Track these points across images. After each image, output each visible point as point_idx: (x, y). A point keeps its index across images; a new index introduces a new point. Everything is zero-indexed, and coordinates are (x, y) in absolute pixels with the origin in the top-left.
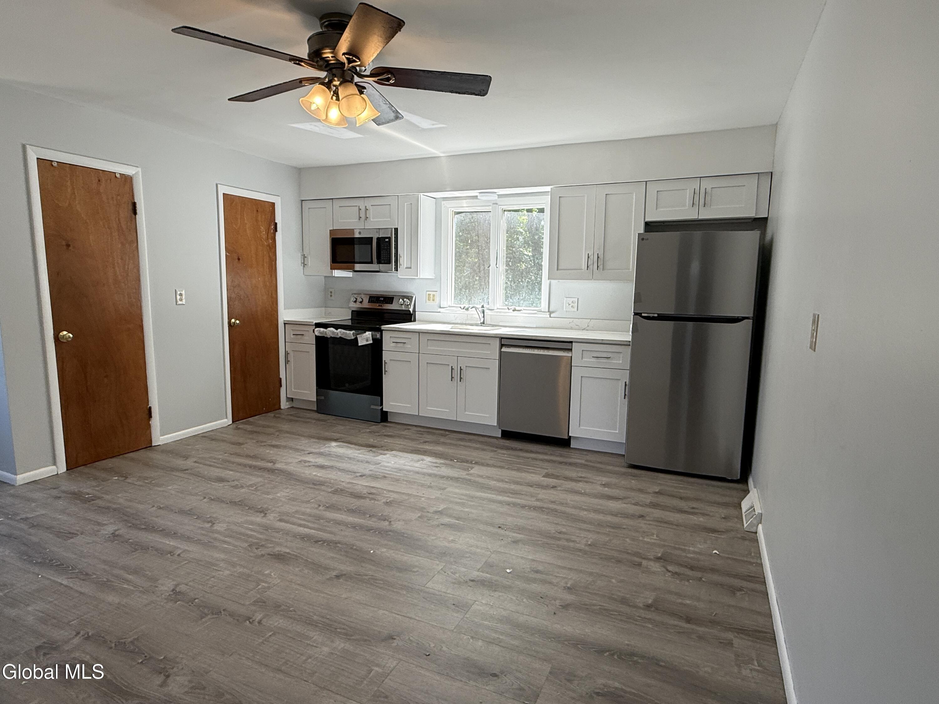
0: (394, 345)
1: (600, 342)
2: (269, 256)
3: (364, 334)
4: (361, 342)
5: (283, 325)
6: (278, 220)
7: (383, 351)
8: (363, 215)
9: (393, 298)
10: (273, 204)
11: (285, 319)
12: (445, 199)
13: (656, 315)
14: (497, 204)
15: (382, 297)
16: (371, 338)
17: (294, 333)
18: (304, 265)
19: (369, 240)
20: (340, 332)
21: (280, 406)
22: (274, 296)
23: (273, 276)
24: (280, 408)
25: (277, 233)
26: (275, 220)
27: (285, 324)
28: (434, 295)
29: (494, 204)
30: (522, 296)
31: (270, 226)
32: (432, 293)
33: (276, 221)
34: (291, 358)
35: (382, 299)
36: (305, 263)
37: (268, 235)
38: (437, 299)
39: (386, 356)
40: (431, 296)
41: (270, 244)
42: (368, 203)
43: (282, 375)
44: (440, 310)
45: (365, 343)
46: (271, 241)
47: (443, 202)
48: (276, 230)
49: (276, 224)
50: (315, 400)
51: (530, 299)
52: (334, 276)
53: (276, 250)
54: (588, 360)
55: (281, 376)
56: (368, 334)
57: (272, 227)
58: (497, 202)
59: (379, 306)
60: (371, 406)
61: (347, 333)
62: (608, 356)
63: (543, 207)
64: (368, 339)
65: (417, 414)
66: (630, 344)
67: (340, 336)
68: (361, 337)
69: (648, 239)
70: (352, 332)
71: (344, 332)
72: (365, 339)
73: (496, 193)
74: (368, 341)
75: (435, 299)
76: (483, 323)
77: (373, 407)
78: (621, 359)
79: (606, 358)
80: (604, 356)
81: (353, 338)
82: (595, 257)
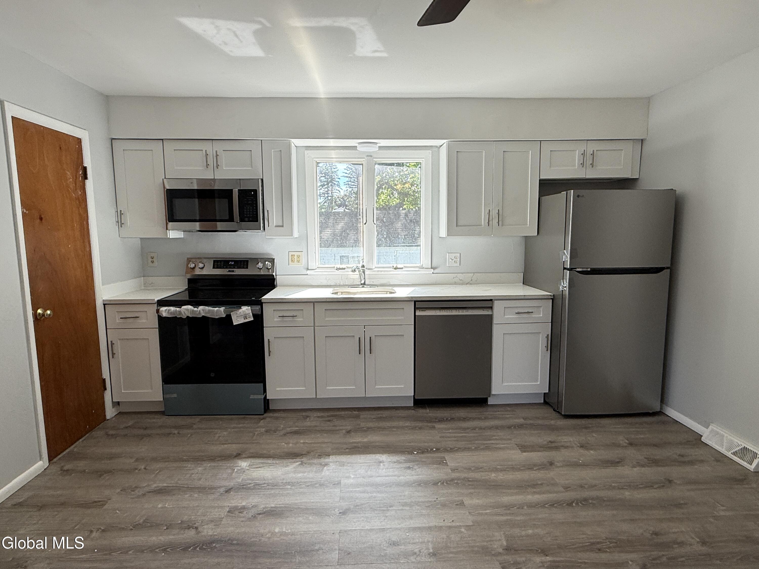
0: (280, 319)
1: (523, 298)
2: (80, 214)
3: (240, 311)
4: (237, 320)
5: (103, 306)
6: (87, 162)
7: (264, 328)
8: (210, 162)
9: (247, 261)
10: (79, 141)
11: (104, 299)
12: (308, 148)
13: (589, 270)
14: (371, 156)
15: (232, 261)
16: (251, 314)
17: (122, 317)
18: (120, 223)
19: (227, 194)
20: (203, 310)
21: (105, 416)
22: (89, 268)
23: (86, 241)
24: (105, 419)
25: (87, 181)
26: (82, 162)
27: (104, 305)
28: (298, 256)
29: (367, 156)
31: (77, 171)
32: (296, 254)
33: (85, 165)
34: (118, 348)
35: (233, 263)
36: (123, 222)
37: (76, 184)
38: (304, 261)
39: (268, 334)
40: (296, 257)
41: (80, 197)
42: (219, 147)
43: (106, 374)
44: (309, 272)
45: (242, 321)
46: (80, 193)
47: (306, 152)
48: (85, 177)
49: (85, 169)
50: (162, 400)
52: (169, 238)
53: (86, 206)
54: (511, 316)
55: (104, 377)
56: (246, 310)
57: (81, 173)
58: (372, 155)
59: (229, 271)
60: (250, 396)
61: (214, 310)
62: (530, 311)
63: (421, 161)
64: (246, 316)
65: (315, 397)
66: (553, 297)
67: (203, 314)
68: (237, 314)
69: (583, 196)
70: (222, 309)
71: (209, 310)
72: (241, 316)
73: (378, 144)
74: (247, 318)
75: (301, 260)
76: (364, 284)
77: (252, 397)
78: (542, 313)
79: (528, 313)
80: (526, 311)
81: (224, 316)
82: (494, 213)
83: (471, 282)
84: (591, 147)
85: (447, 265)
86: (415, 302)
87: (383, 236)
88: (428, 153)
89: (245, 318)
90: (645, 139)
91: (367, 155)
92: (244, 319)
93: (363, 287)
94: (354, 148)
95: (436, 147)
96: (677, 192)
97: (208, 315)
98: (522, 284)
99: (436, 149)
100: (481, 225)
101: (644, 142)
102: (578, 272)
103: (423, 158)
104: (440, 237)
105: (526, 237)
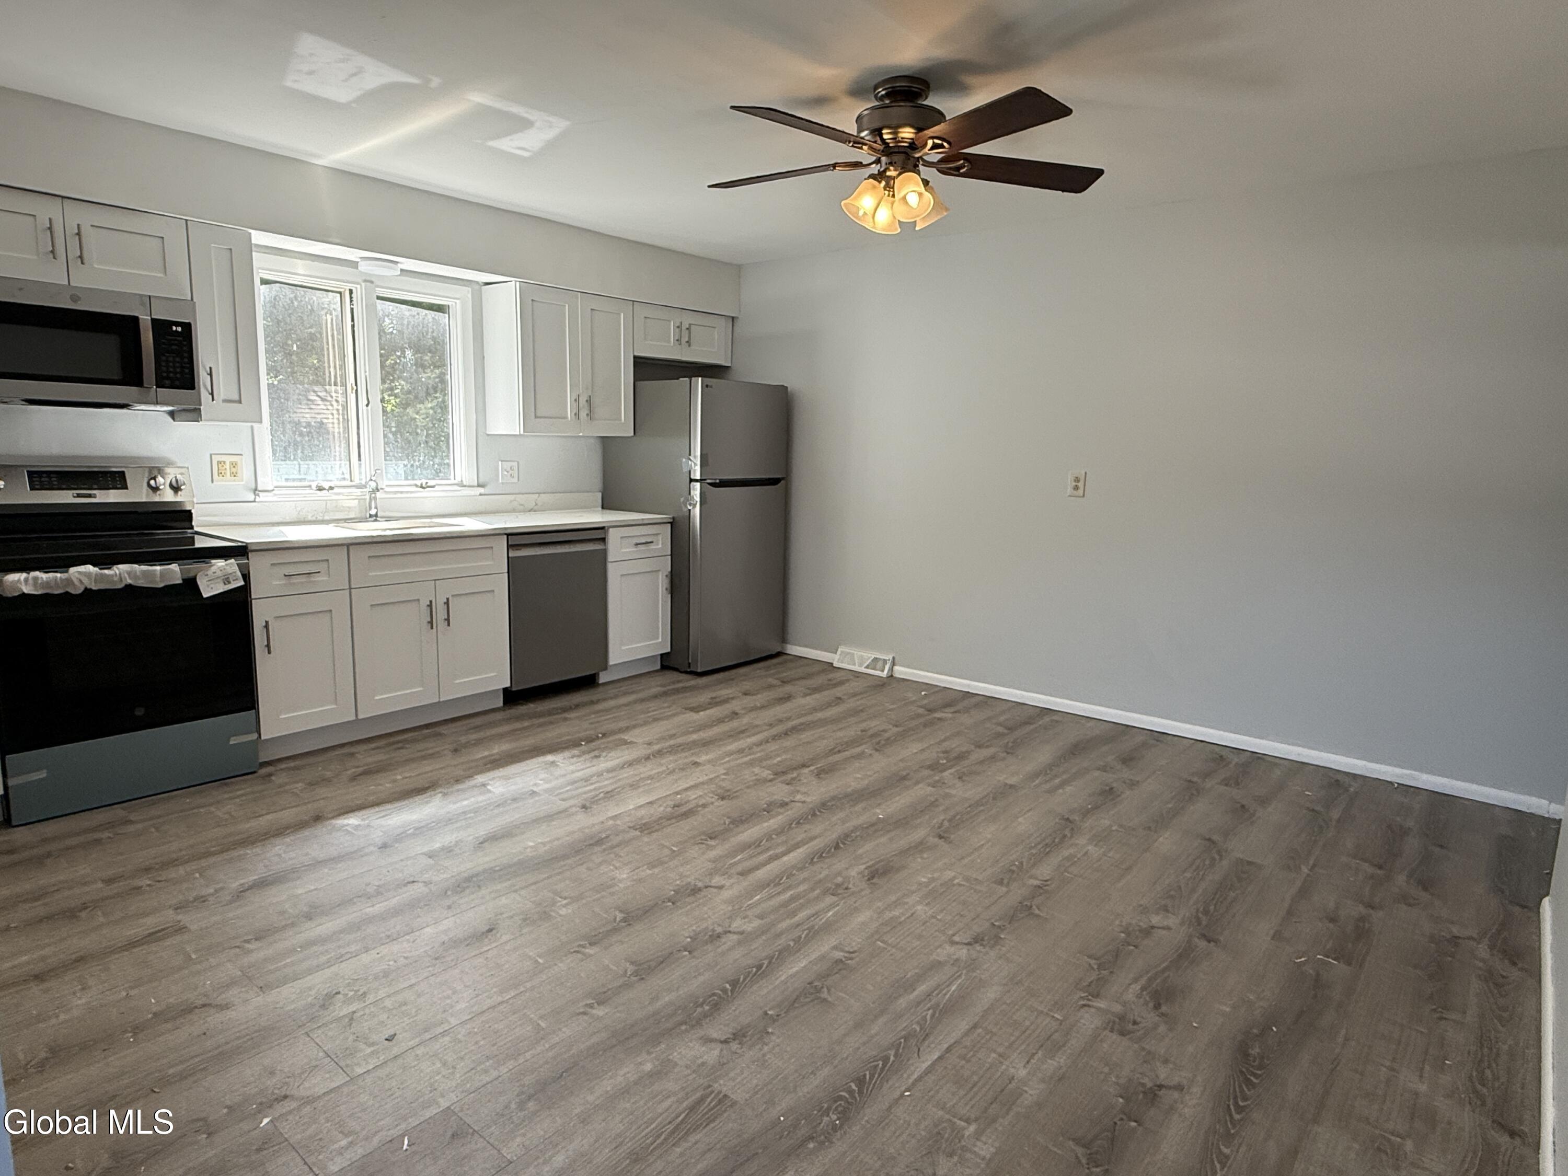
0: (284, 581)
1: (641, 522)
3: (213, 569)
4: (209, 587)
9: (122, 473)
13: (718, 481)
14: (372, 282)
16: (239, 574)
20: (129, 573)
28: (234, 465)
30: (419, 460)
32: (228, 459)
38: (246, 474)
40: (227, 466)
44: (258, 496)
45: (220, 588)
51: (433, 465)
54: (628, 550)
58: (373, 279)
59: (79, 496)
60: (229, 741)
61: (155, 570)
62: (649, 540)
63: (450, 304)
64: (228, 578)
65: (354, 718)
66: (671, 520)
67: (129, 581)
68: (207, 575)
69: (711, 387)
70: (174, 567)
71: (144, 572)
72: (218, 578)
73: (399, 265)
74: (229, 583)
75: (239, 472)
76: (376, 515)
77: (233, 741)
78: (660, 542)
79: (647, 543)
80: (644, 541)
81: (180, 581)
82: (583, 400)
83: (536, 508)
84: (687, 320)
85: (500, 481)
86: (508, 535)
87: (390, 430)
88: (466, 292)
89: (227, 581)
90: (737, 318)
91: (364, 278)
92: (225, 584)
93: (376, 520)
94: (354, 265)
95: (477, 283)
96: (789, 389)
97: (141, 583)
98: (600, 509)
99: (477, 287)
100: (566, 418)
101: (735, 321)
102: (709, 484)
103: (458, 299)
104: (488, 435)
105: (603, 438)
